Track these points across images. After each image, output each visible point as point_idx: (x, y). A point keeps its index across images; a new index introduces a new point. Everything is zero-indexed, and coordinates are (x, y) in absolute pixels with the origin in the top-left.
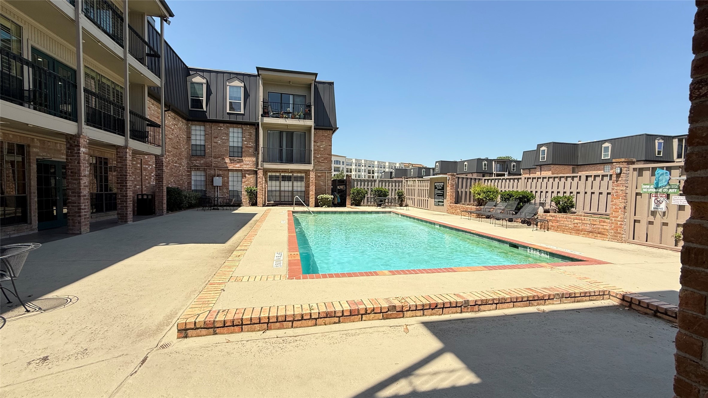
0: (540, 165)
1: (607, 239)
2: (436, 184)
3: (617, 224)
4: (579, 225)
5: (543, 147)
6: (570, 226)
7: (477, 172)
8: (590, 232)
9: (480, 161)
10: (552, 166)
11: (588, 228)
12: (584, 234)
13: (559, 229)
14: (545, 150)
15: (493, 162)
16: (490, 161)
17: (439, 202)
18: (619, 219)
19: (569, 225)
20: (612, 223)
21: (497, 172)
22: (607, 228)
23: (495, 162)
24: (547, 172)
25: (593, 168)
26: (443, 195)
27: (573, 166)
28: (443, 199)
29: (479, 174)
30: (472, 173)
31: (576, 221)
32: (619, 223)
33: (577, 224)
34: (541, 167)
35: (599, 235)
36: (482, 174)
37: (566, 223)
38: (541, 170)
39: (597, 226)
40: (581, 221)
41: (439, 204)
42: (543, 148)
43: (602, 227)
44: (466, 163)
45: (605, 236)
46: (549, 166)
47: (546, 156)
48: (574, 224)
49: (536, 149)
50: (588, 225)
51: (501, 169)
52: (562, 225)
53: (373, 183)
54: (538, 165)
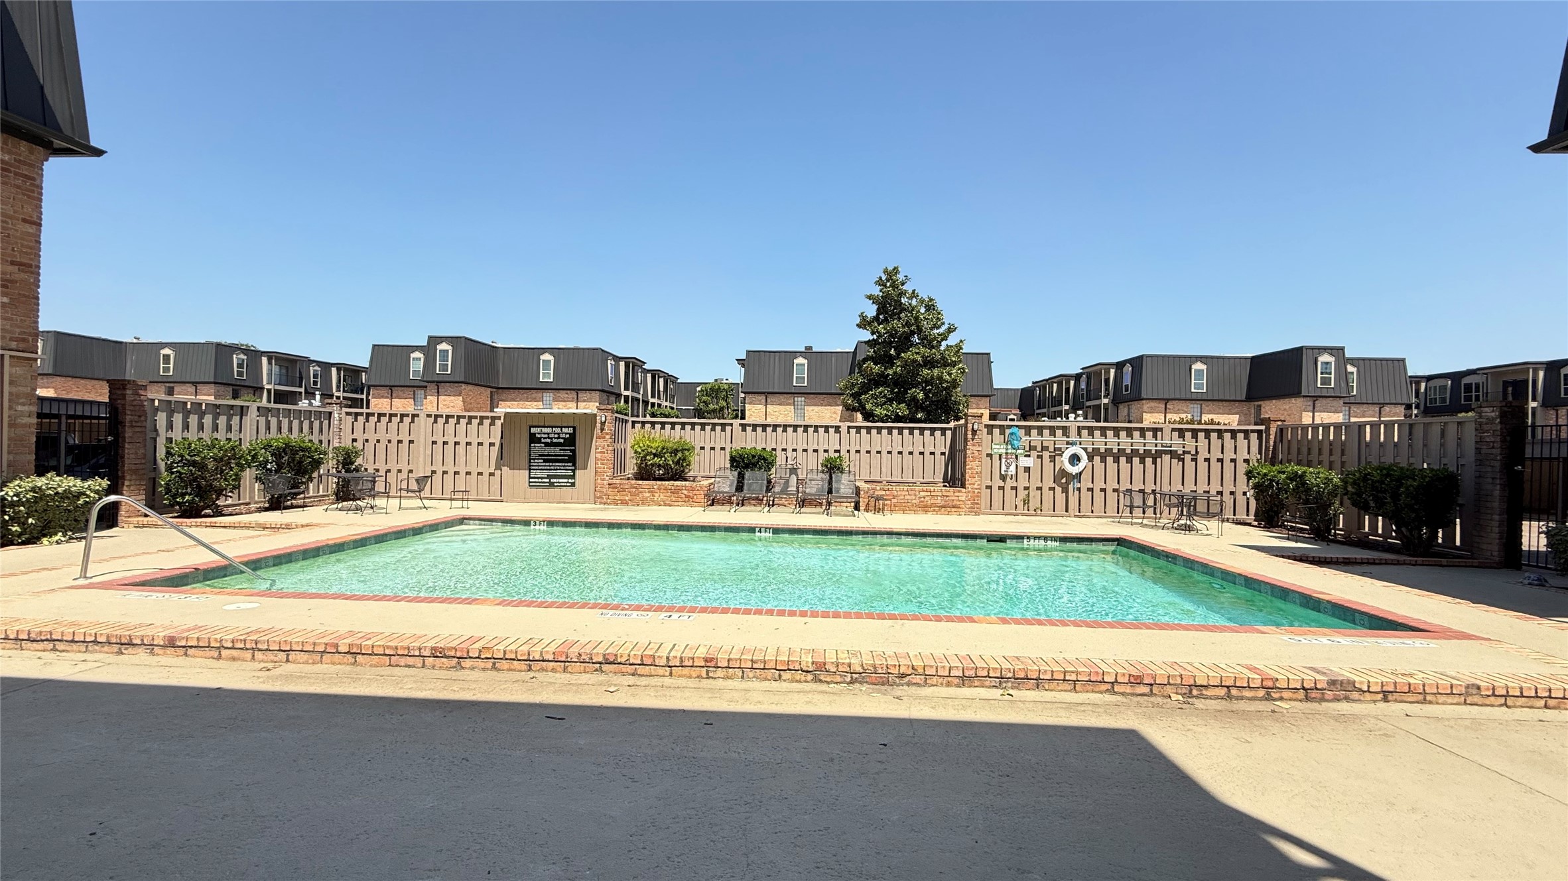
0: (438, 382)
1: (963, 513)
2: (533, 430)
3: (974, 492)
4: (927, 499)
5: (444, 344)
6: (914, 501)
7: (215, 383)
8: (942, 507)
9: (223, 351)
10: (464, 386)
11: (939, 501)
12: (934, 510)
13: (897, 509)
14: (448, 351)
15: (264, 360)
16: (254, 355)
17: (549, 477)
18: (976, 486)
19: (912, 500)
20: (969, 492)
21: (278, 387)
22: (963, 498)
23: (270, 359)
24: (452, 398)
25: (525, 395)
26: (572, 459)
27: (492, 390)
28: (573, 471)
29: (222, 388)
30: (195, 384)
31: (922, 494)
32: (976, 491)
33: (924, 498)
34: (438, 386)
35: (953, 510)
36: (230, 389)
37: (908, 497)
38: (438, 392)
39: (951, 498)
40: (929, 494)
41: (550, 482)
42: (444, 346)
43: (957, 498)
44: (166, 351)
45: (961, 510)
46: (456, 385)
47: (450, 363)
48: (920, 498)
49: (426, 344)
50: (939, 498)
51: (284, 378)
52: (903, 501)
53: (236, 420)
54: (433, 382)
